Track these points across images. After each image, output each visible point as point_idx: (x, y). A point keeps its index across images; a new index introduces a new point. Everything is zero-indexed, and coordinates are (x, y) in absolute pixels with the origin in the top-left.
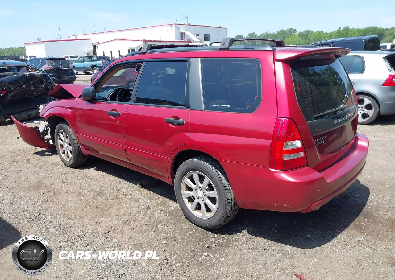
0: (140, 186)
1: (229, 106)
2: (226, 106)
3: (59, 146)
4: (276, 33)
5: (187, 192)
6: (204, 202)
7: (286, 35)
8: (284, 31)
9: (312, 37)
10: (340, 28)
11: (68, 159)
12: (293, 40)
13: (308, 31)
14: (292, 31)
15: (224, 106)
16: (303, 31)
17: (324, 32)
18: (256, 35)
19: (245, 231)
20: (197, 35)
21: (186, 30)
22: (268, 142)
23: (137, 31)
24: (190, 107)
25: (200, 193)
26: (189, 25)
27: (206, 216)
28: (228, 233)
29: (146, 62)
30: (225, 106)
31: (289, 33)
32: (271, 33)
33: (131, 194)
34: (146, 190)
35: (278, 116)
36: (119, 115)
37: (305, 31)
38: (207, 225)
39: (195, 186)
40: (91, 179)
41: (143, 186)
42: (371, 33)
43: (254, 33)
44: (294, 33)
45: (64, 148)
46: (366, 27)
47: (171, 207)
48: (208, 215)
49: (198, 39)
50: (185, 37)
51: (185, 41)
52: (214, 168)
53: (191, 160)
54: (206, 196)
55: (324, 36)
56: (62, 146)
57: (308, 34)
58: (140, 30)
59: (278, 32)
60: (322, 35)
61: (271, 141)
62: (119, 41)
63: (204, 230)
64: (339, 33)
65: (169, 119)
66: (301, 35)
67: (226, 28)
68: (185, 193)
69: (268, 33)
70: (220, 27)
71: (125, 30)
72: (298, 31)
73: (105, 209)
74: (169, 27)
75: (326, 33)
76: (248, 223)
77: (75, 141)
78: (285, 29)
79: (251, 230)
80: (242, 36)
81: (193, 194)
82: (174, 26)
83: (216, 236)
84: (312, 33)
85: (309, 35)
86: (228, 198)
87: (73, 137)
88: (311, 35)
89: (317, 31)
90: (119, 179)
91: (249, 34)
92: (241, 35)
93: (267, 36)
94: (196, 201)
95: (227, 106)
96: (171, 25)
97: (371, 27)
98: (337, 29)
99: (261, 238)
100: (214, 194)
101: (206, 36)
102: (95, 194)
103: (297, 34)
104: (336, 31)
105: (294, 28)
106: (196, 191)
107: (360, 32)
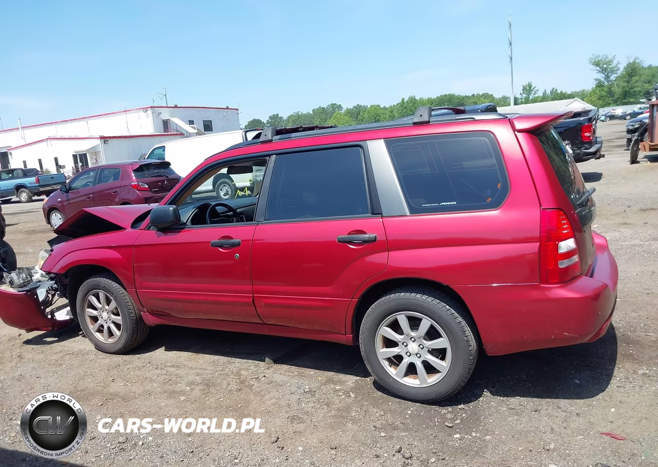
0: (271, 361)
1: (455, 203)
2: (448, 203)
3: (88, 320)
4: (312, 113)
5: (385, 350)
6: (422, 359)
7: (327, 114)
8: (323, 108)
9: (366, 115)
10: (403, 99)
11: (110, 340)
12: (339, 121)
13: (359, 106)
14: (335, 107)
15: (444, 204)
16: (351, 107)
17: (382, 106)
18: (281, 117)
19: (486, 393)
20: (191, 122)
21: (172, 117)
22: (534, 247)
23: (83, 123)
24: (381, 214)
25: (413, 347)
26: (176, 107)
27: (429, 382)
28: (467, 401)
29: (275, 154)
30: (446, 204)
31: (331, 111)
32: (304, 113)
33: (265, 376)
34: (284, 365)
35: (541, 206)
36: (238, 245)
37: (354, 107)
38: (433, 396)
39: (402, 337)
40: (173, 366)
41: (276, 361)
42: (446, 103)
43: (277, 115)
44: (339, 111)
45: (99, 322)
46: (439, 96)
47: (348, 383)
48: (433, 379)
49: (194, 128)
50: (171, 126)
51: (172, 133)
52: (438, 301)
53: (393, 295)
54: (426, 350)
55: (383, 111)
56: (95, 319)
57: (360, 111)
58: (89, 122)
59: (313, 111)
60: (379, 112)
61: (538, 244)
62: (53, 142)
63: (426, 406)
64: (403, 106)
65: (346, 236)
66: (350, 112)
67: (237, 110)
68: (383, 352)
69: (300, 113)
70: (228, 108)
71: (61, 122)
72: (345, 107)
73: (240, 406)
74: (142, 113)
75: (385, 108)
76: (482, 382)
77: (130, 304)
78: (325, 106)
79: (494, 390)
80: (260, 120)
81: (399, 351)
82: (150, 111)
83: (450, 409)
84: (365, 108)
85: (361, 113)
86: (469, 344)
87: (124, 298)
88: (363, 112)
89: (372, 106)
90: (223, 357)
91: (269, 117)
92: (258, 119)
93: (299, 118)
94: (406, 361)
95: (452, 203)
96: (145, 109)
97: (445, 95)
98: (400, 101)
99: (517, 397)
100: (442, 342)
101: (206, 123)
102: (201, 387)
103: (343, 111)
104: (398, 104)
105: (338, 104)
106: (405, 344)
107: (432, 103)
